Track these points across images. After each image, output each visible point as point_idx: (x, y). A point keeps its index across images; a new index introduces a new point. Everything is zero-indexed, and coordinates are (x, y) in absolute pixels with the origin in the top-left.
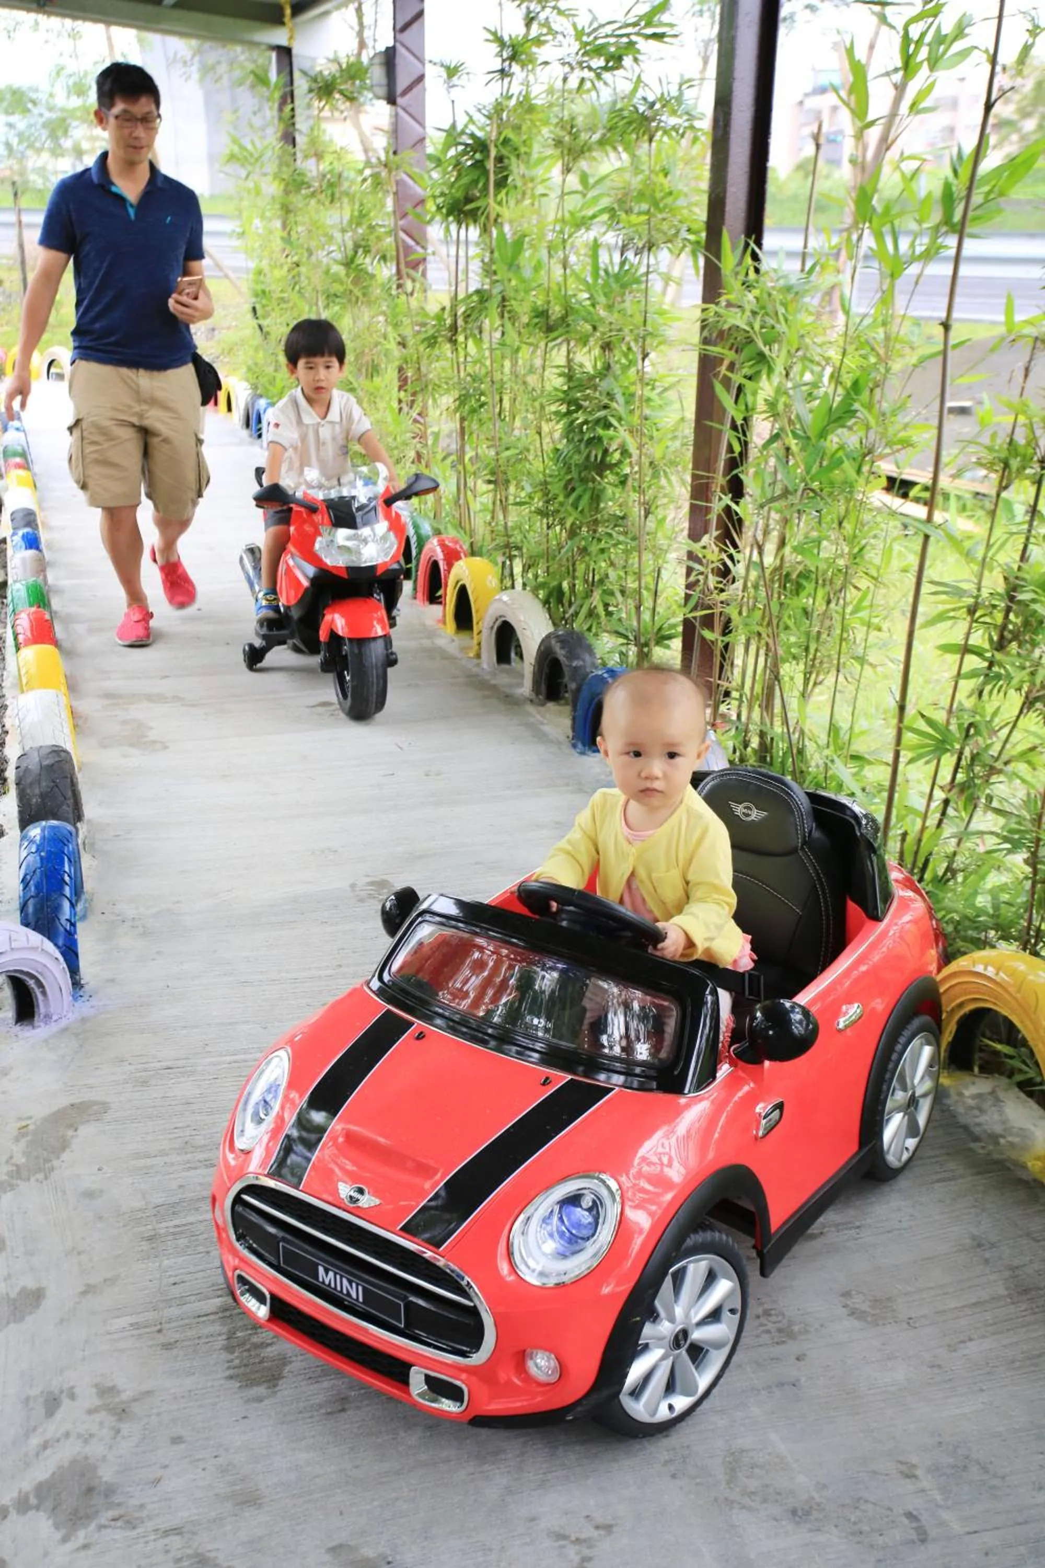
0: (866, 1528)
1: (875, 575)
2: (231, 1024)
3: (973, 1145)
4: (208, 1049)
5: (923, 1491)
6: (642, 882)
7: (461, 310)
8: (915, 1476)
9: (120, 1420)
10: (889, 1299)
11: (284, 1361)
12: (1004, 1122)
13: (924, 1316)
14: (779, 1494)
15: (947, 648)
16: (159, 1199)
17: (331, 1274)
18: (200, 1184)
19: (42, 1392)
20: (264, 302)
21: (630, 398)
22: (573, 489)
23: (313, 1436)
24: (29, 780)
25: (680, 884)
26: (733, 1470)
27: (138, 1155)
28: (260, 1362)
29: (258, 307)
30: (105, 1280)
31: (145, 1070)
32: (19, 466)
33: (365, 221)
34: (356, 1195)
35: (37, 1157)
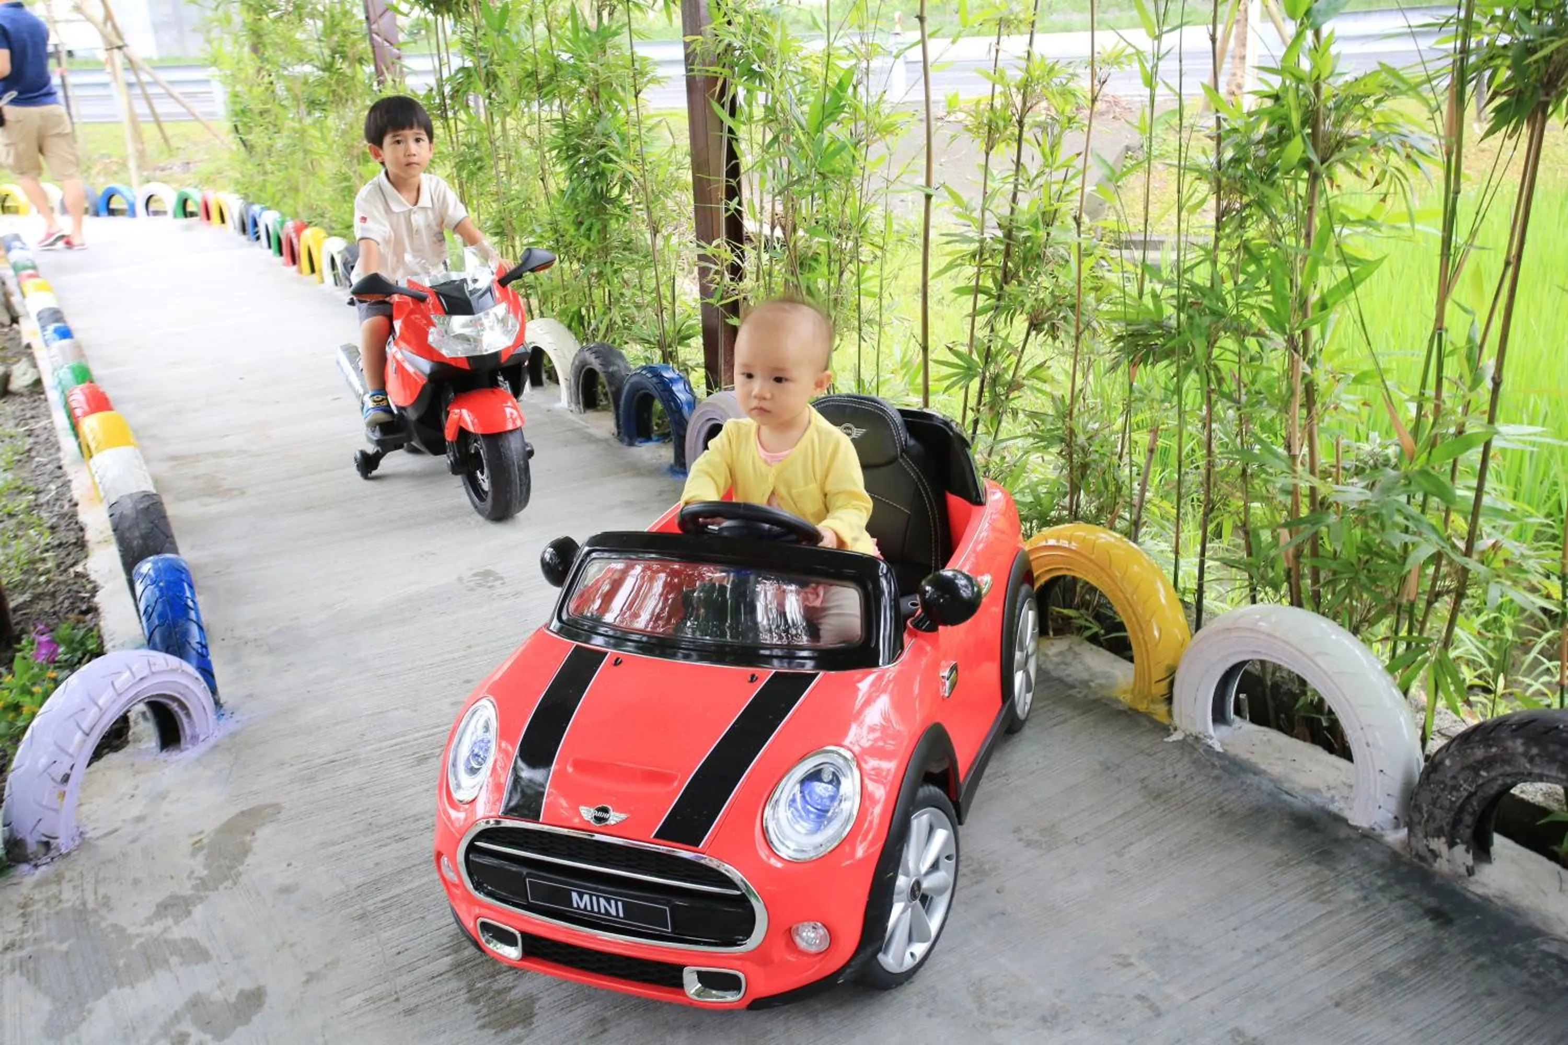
0: (1108, 1017)
1: (881, 244)
2: (381, 713)
3: (1070, 692)
4: (365, 738)
5: (1142, 974)
6: (782, 498)
7: (447, 90)
8: (1131, 964)
10: (1054, 826)
11: (531, 1000)
12: (1088, 669)
13: (1087, 834)
14: (1025, 1008)
15: (960, 291)
16: (358, 879)
17: (586, 897)
18: (396, 858)
20: (245, 120)
21: (623, 138)
22: (581, 223)
24: (127, 525)
25: (819, 497)
26: (979, 998)
27: (324, 845)
28: (509, 1006)
29: (239, 124)
30: (326, 965)
31: (308, 768)
32: (31, 276)
33: (338, 29)
34: (600, 814)
35: (220, 867)
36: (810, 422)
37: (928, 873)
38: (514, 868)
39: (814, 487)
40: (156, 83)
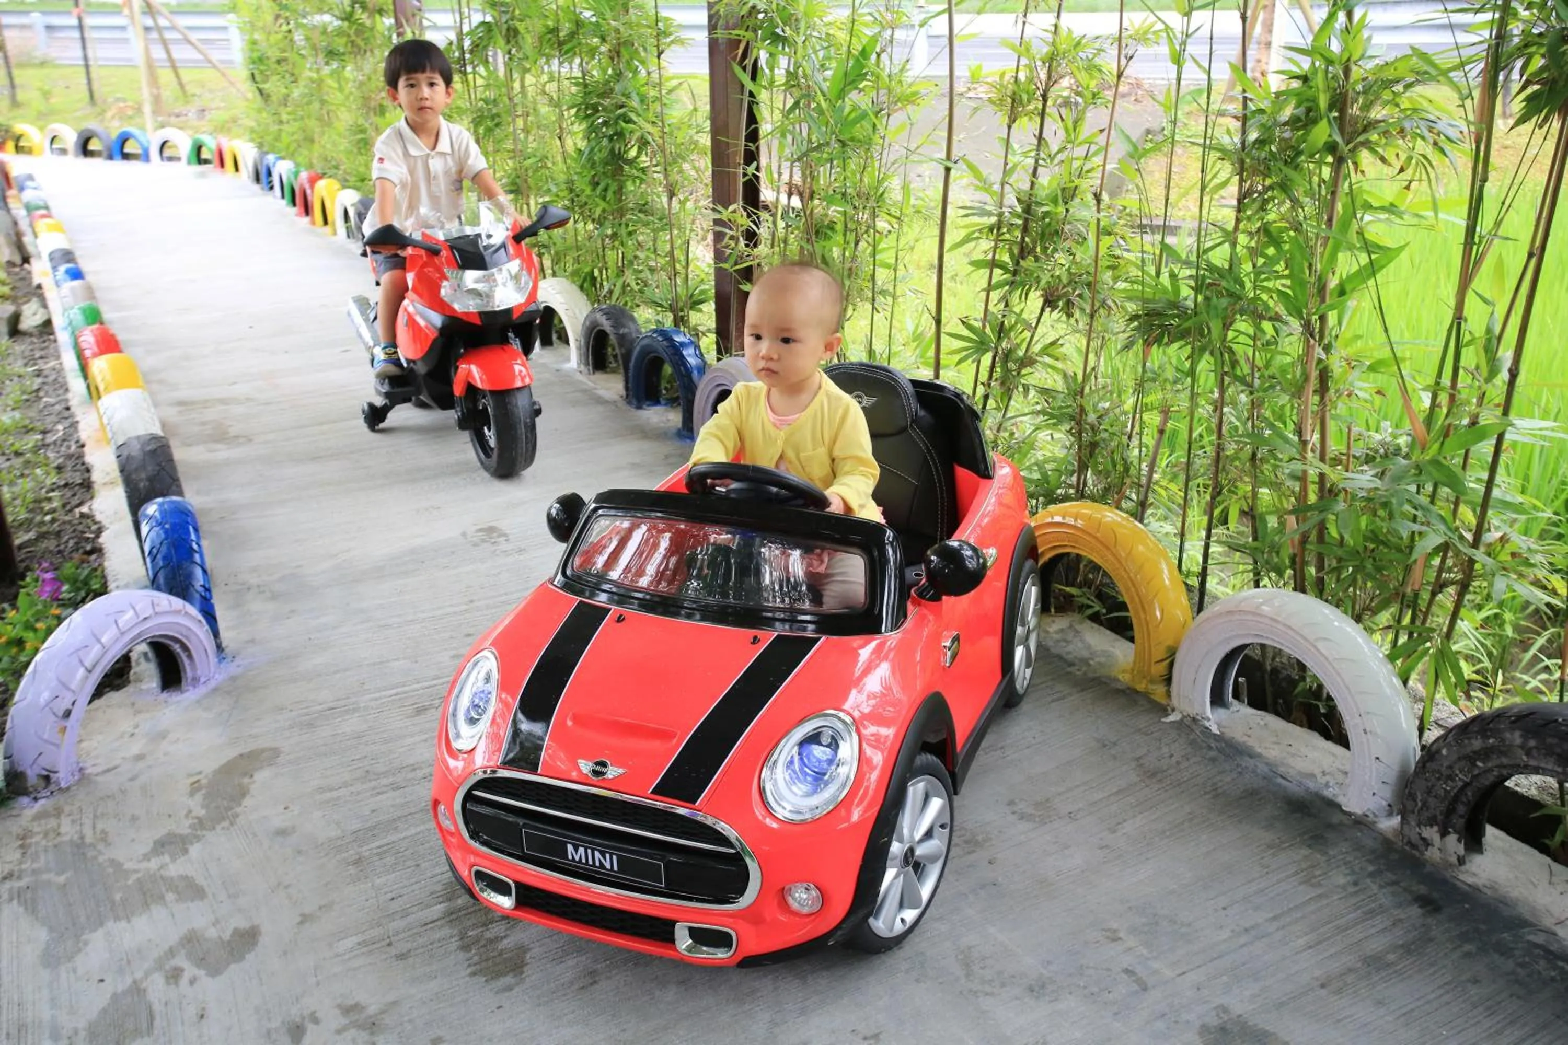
0: (1095, 989)
1: (898, 215)
2: (381, 663)
3: (1069, 669)
4: (366, 687)
5: (1130, 949)
6: (790, 462)
7: (467, 44)
8: (1120, 939)
9: (372, 1034)
10: (1048, 800)
11: (522, 949)
12: (1088, 647)
13: (1081, 809)
14: (1013, 977)
15: (977, 264)
16: (355, 825)
17: (581, 850)
18: (393, 806)
19: (283, 1023)
20: (262, 68)
21: (643, 99)
22: (598, 184)
23: (573, 1012)
24: (134, 466)
25: (827, 462)
26: (967, 965)
27: (321, 790)
28: (500, 954)
29: (256, 72)
30: (320, 908)
31: (307, 715)
32: (43, 216)
34: (598, 768)
35: (217, 807)
36: (820, 387)
37: (921, 841)
38: (511, 818)
39: (822, 451)
40: (173, 28)
